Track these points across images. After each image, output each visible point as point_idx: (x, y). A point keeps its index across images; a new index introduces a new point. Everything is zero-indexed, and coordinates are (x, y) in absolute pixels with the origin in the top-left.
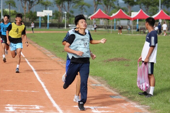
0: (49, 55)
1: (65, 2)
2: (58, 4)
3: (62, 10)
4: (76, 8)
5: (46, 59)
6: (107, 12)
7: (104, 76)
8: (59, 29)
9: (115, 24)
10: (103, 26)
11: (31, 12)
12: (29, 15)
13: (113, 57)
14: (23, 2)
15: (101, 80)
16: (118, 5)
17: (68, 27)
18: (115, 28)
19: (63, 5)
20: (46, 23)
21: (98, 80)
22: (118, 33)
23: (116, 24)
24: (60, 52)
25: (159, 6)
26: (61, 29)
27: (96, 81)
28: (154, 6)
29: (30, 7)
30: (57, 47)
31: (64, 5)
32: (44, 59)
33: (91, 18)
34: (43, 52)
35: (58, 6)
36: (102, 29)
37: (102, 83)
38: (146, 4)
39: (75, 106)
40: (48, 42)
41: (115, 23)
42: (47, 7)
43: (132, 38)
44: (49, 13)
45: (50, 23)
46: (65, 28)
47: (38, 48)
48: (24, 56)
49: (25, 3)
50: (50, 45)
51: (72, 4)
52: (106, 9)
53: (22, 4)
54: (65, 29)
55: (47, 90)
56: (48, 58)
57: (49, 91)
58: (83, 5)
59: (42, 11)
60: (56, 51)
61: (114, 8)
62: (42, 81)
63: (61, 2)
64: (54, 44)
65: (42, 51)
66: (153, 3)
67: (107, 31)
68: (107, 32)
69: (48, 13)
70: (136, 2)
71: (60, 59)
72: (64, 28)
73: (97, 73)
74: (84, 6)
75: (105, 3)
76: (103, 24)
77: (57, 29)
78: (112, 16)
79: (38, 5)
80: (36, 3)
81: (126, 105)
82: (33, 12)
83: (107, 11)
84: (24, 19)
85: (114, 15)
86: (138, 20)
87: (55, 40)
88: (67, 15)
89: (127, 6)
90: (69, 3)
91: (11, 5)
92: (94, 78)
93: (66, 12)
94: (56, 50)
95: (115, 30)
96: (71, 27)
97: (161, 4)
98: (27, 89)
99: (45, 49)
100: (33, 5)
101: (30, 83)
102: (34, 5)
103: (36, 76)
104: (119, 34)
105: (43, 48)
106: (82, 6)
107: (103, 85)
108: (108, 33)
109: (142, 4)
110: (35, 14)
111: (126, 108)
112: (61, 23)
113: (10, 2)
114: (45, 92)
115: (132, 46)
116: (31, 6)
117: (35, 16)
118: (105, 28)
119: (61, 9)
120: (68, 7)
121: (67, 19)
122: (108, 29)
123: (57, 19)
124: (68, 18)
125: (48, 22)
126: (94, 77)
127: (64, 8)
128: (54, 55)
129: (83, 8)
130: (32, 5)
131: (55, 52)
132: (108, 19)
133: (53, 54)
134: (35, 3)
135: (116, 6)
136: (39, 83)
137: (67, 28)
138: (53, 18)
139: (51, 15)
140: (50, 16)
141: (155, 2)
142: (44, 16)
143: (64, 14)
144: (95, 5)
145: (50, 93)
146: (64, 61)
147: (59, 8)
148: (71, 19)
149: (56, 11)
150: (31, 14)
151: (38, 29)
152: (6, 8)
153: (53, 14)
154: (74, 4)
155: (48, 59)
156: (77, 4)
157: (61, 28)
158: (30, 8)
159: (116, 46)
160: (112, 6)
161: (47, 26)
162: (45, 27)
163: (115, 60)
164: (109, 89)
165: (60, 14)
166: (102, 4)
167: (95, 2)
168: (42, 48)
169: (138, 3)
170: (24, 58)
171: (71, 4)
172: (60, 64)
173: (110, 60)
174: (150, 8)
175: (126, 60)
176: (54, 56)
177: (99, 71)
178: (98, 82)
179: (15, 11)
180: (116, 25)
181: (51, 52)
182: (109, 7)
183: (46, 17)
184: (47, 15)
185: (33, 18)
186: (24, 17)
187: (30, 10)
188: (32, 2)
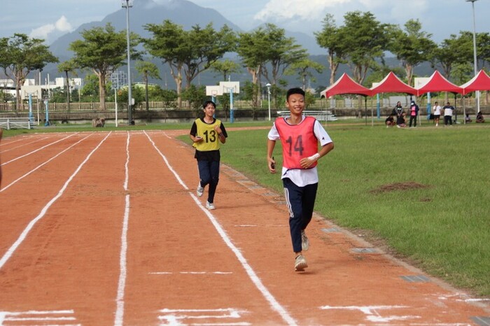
0: (241, 183)
1: (266, 61)
2: (251, 66)
3: (260, 79)
4: (292, 74)
5: (236, 191)
7: (378, 227)
8: (256, 122)
9: (379, 106)
10: (352, 110)
11: (193, 87)
12: (189, 94)
13: (390, 182)
14: (175, 66)
15: (373, 238)
16: (383, 62)
17: (274, 115)
18: (378, 115)
19: (263, 70)
20: (227, 109)
21: (367, 239)
23: (381, 104)
25: (473, 62)
26: (260, 122)
27: (361, 241)
28: (462, 63)
29: (191, 75)
30: (258, 163)
31: (265, 68)
32: (232, 191)
33: (327, 93)
34: (228, 176)
35: (252, 72)
36: (349, 117)
37: (376, 245)
38: (445, 60)
39: (323, 308)
42: (227, 76)
43: (422, 136)
44: (233, 88)
45: (236, 109)
46: (270, 119)
49: (179, 68)
50: (242, 159)
51: (282, 66)
52: (356, 74)
53: (173, 71)
54: (268, 120)
55: (251, 269)
56: (240, 190)
57: (255, 270)
58: (307, 67)
59: (218, 84)
60: (257, 171)
61: (375, 69)
63: (258, 63)
64: (250, 155)
65: (226, 173)
66: (461, 56)
67: (363, 122)
68: (364, 124)
69: (231, 87)
70: (422, 55)
71: (269, 191)
72: (266, 118)
73: (359, 221)
74: (309, 70)
75: (354, 59)
76: (353, 107)
77: (251, 121)
78: (371, 89)
79: (208, 71)
80: (204, 67)
81: (443, 298)
82: (196, 87)
83: (359, 78)
84: (177, 104)
85: (375, 85)
86: (428, 94)
87: (251, 148)
88: (272, 90)
89: (403, 65)
90: (274, 64)
91: (149, 74)
92: (354, 233)
93: (268, 84)
94: (257, 169)
95: (379, 117)
97: (478, 58)
98: (204, 269)
99: (230, 168)
100: (196, 71)
102: (198, 72)
103: (219, 235)
106: (304, 70)
107: (379, 250)
108: (367, 125)
109: (436, 60)
110: (201, 91)
111: (446, 307)
112: (259, 108)
113: (146, 69)
114: (246, 272)
115: (426, 152)
117: (202, 96)
118: (357, 115)
119: (258, 78)
120: (275, 73)
121: (271, 100)
122: (364, 117)
123: (250, 100)
124: (276, 97)
125: (231, 108)
126: (355, 231)
127: (264, 75)
128: (254, 181)
129: (306, 72)
130: (194, 71)
132: (365, 96)
133: (250, 179)
135: (380, 65)
136: (230, 250)
137: (273, 119)
138: (241, 99)
139: (238, 91)
140: (235, 95)
141: (465, 54)
142: (221, 93)
143: (266, 88)
144: (333, 64)
147: (254, 76)
148: (281, 99)
149: (247, 83)
150: (193, 93)
152: (137, 81)
153: (241, 89)
154: (286, 64)
155: (241, 192)
156: (292, 65)
157: (259, 119)
158: (190, 79)
159: (391, 155)
160: (371, 67)
161: (229, 117)
162: (223, 119)
163: (397, 188)
164: (395, 259)
165: (257, 88)
166: (347, 62)
167: (332, 59)
168: (224, 166)
169: (427, 58)
170: (187, 191)
171: (279, 65)
172: (271, 204)
173: (385, 188)
174: (455, 67)
175: (420, 186)
176: (253, 183)
177: (365, 217)
178: (367, 244)
179: (158, 88)
180: (381, 107)
181: (245, 176)
182: (363, 67)
183: (226, 96)
184: (229, 91)
185: (198, 101)
186: (179, 99)
187: (191, 83)
188: (194, 65)
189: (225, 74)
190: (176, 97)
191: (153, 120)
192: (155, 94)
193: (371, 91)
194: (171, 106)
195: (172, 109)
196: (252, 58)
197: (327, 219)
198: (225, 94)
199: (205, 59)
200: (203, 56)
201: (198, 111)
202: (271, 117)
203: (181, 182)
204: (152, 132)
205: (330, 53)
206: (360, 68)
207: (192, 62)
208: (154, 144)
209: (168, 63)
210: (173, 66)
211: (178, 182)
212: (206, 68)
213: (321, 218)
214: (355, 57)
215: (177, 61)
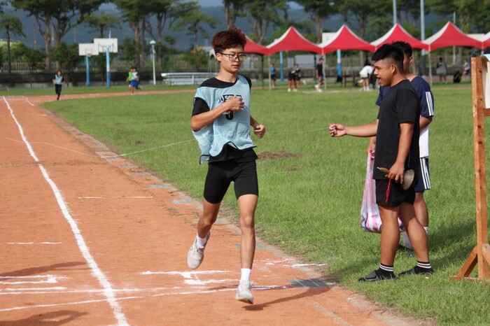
0: (100, 154)
1: (150, 14)
2: (132, 20)
3: (143, 36)
4: (181, 30)
5: (91, 163)
6: (261, 35)
9: (283, 67)
11: (64, 45)
12: (59, 53)
13: (261, 150)
14: (43, 20)
17: (159, 78)
18: (282, 76)
19: (146, 25)
20: (103, 71)
22: (287, 89)
23: (285, 64)
24: (130, 144)
25: (392, 14)
28: (380, 15)
29: (61, 31)
31: (148, 23)
32: (87, 163)
34: (88, 147)
35: (134, 27)
38: (361, 12)
39: (144, 273)
40: (104, 119)
41: (283, 64)
42: (104, 32)
43: (320, 101)
44: (110, 46)
45: (115, 70)
46: (154, 82)
47: (77, 137)
48: (38, 158)
49: (47, 23)
50: (108, 128)
51: (168, 21)
52: (256, 28)
53: (40, 26)
54: (153, 84)
55: (82, 239)
56: (97, 162)
57: (86, 240)
58: (198, 21)
59: (92, 42)
61: (278, 24)
62: (73, 218)
63: (140, 16)
64: (118, 124)
65: (86, 143)
66: (378, 7)
67: (261, 85)
68: (261, 88)
69: (107, 45)
70: (334, 6)
71: (128, 163)
72: (151, 82)
74: (200, 24)
75: (254, 12)
76: (253, 68)
79: (81, 26)
80: (76, 22)
81: (271, 264)
82: (67, 45)
83: (259, 33)
84: (45, 65)
86: (339, 52)
87: (121, 115)
88: (156, 49)
89: (312, 18)
90: (160, 18)
91: (11, 30)
93: (153, 42)
94: (120, 138)
95: (283, 80)
96: (168, 80)
97: (399, 10)
98: (32, 239)
99: (92, 138)
100: (67, 26)
101: (43, 222)
102: (70, 27)
103: (59, 207)
104: (289, 90)
105: (90, 137)
106: (195, 24)
108: (263, 89)
109: (349, 12)
110: (73, 50)
111: (270, 271)
113: (7, 23)
114: (77, 243)
115: (314, 119)
116: (63, 31)
117: (73, 56)
118: (257, 78)
119: (141, 34)
120: (160, 29)
121: (156, 60)
122: (263, 80)
123: (131, 60)
124: (161, 56)
125: (108, 69)
127: (148, 31)
129: (197, 27)
130: (65, 26)
131: (119, 144)
132: (262, 55)
133: (111, 150)
134: (73, 21)
135: (281, 18)
136: (66, 221)
137: (159, 82)
138: (121, 59)
139: (115, 50)
140: (112, 55)
141: (383, 5)
142: (96, 53)
143: (150, 46)
144: (230, 18)
145: (88, 245)
146: (137, 167)
147: (136, 32)
148: (167, 59)
149: (127, 40)
150: (63, 52)
151: (84, 87)
153: (120, 47)
154: (173, 18)
155: (97, 164)
156: (181, 19)
158: (59, 36)
160: (273, 21)
161: (105, 80)
162: (100, 83)
165: (140, 46)
166: (245, 15)
167: (229, 12)
168: (86, 136)
169: (340, 10)
170: (37, 163)
171: (165, 19)
172: (126, 175)
174: (372, 20)
176: (114, 154)
179: (22, 46)
180: (285, 69)
181: (107, 146)
182: (264, 22)
183: (102, 55)
184: (105, 50)
185: (70, 62)
186: (47, 59)
187: (62, 40)
188: (65, 19)
189: (101, 29)
190: (44, 57)
191: (16, 84)
192: (18, 54)
193: (268, 50)
194: (39, 68)
195: (38, 71)
196: (133, 11)
197: (181, 190)
198: (101, 54)
199: (77, 12)
200: (75, 8)
201: (69, 74)
202: (157, 80)
203: (32, 154)
204: (14, 99)
205: (226, 5)
206: (261, 23)
207: (62, 15)
208: (12, 111)
209: (33, 16)
210: (39, 20)
211: (29, 154)
212: (79, 23)
213: (175, 190)
214: (255, 9)
215: (45, 13)
